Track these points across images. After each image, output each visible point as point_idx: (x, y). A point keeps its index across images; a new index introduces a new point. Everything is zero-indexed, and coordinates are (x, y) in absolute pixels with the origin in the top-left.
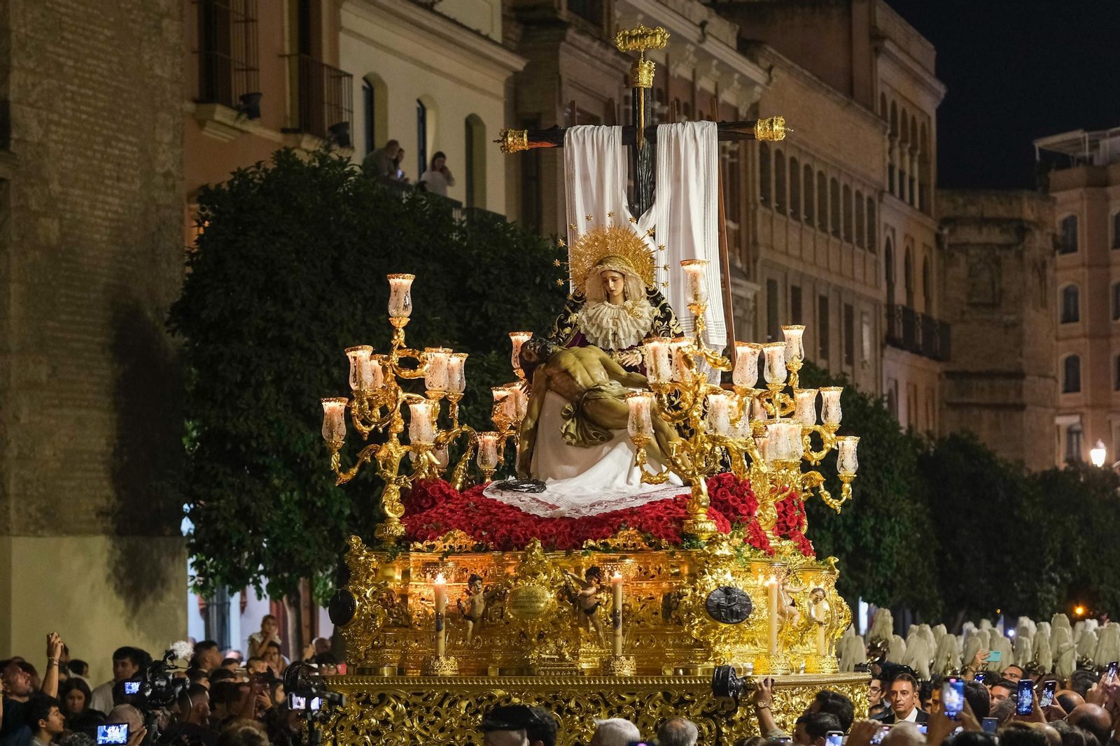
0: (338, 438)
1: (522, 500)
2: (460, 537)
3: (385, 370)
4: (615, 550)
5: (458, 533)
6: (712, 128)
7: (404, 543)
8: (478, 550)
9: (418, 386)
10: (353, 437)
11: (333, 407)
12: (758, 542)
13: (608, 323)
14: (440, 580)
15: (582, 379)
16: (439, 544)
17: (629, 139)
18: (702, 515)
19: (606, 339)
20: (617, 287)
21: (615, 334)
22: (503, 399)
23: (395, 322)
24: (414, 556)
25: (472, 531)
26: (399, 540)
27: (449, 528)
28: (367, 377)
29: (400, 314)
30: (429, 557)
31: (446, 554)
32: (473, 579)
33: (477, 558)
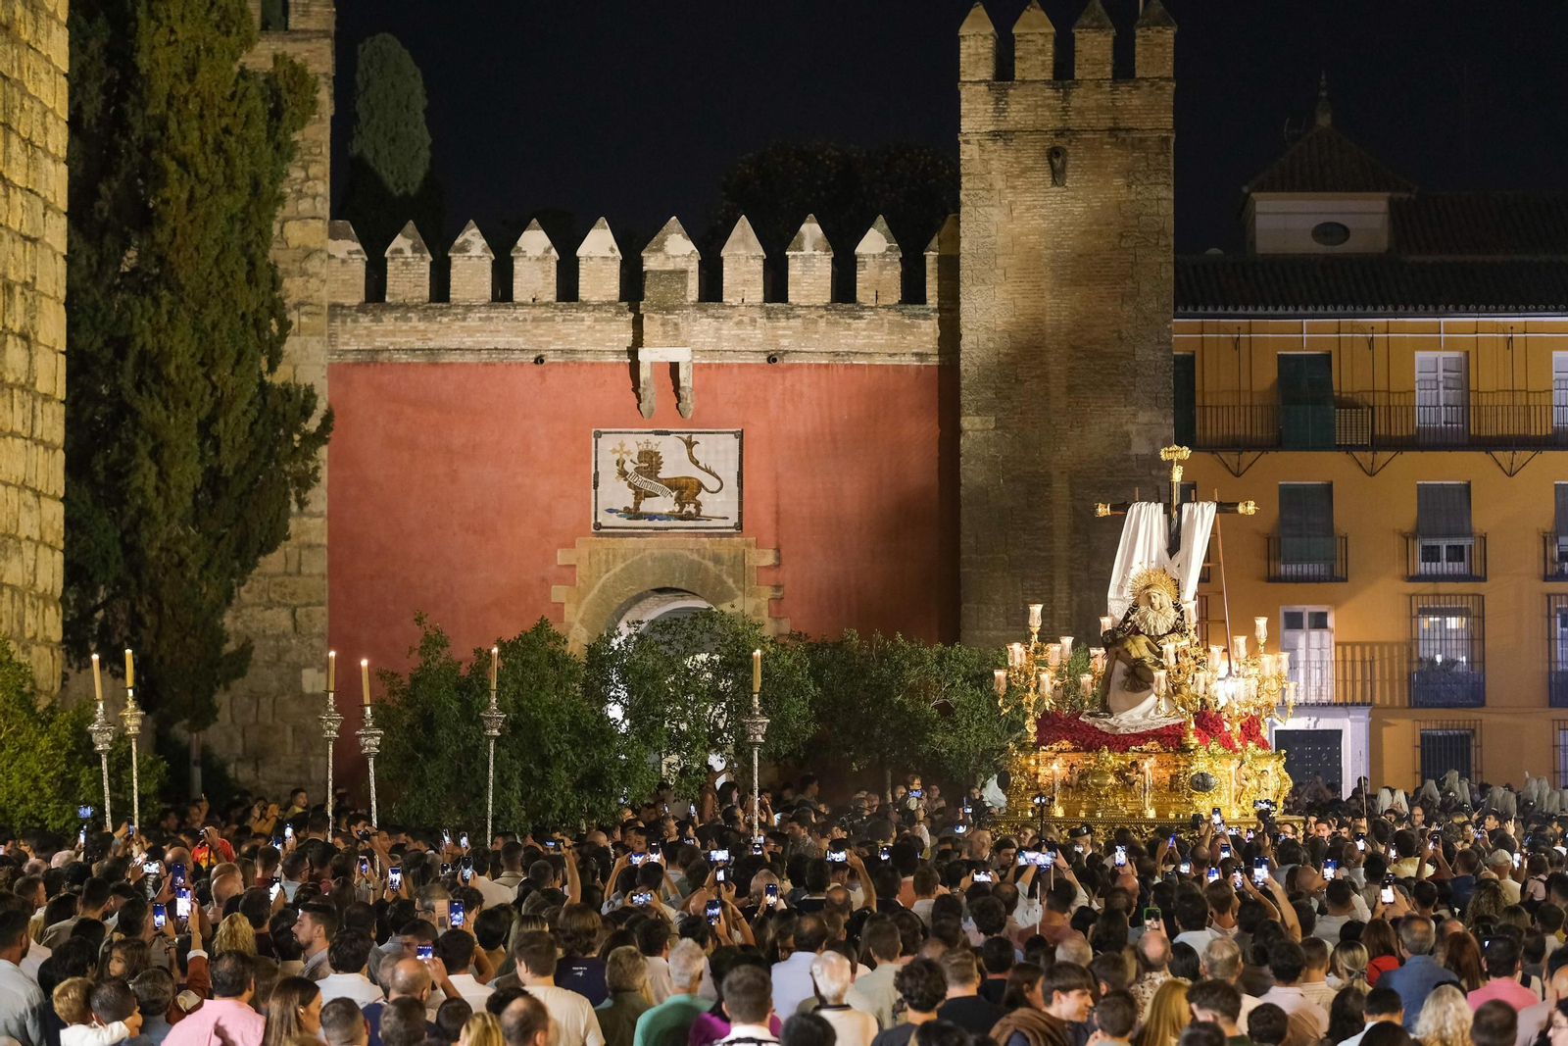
0: (1002, 689)
1: (1103, 724)
2: (1066, 744)
3: (1027, 653)
4: (1146, 752)
5: (1066, 742)
6: (1213, 507)
7: (1036, 747)
8: (1075, 750)
9: (1045, 663)
10: (1010, 687)
11: (1000, 674)
12: (1227, 743)
13: (1151, 621)
14: (1055, 767)
15: (1135, 654)
16: (1055, 747)
17: (1167, 510)
18: (1191, 735)
19: (1149, 630)
20: (1156, 602)
21: (1155, 627)
22: (1096, 656)
23: (1032, 630)
24: (1041, 754)
25: (1072, 741)
26: (1034, 744)
27: (1060, 738)
28: (1018, 660)
29: (1035, 621)
30: (1050, 754)
31: (1058, 752)
32: (1072, 766)
33: (1075, 755)
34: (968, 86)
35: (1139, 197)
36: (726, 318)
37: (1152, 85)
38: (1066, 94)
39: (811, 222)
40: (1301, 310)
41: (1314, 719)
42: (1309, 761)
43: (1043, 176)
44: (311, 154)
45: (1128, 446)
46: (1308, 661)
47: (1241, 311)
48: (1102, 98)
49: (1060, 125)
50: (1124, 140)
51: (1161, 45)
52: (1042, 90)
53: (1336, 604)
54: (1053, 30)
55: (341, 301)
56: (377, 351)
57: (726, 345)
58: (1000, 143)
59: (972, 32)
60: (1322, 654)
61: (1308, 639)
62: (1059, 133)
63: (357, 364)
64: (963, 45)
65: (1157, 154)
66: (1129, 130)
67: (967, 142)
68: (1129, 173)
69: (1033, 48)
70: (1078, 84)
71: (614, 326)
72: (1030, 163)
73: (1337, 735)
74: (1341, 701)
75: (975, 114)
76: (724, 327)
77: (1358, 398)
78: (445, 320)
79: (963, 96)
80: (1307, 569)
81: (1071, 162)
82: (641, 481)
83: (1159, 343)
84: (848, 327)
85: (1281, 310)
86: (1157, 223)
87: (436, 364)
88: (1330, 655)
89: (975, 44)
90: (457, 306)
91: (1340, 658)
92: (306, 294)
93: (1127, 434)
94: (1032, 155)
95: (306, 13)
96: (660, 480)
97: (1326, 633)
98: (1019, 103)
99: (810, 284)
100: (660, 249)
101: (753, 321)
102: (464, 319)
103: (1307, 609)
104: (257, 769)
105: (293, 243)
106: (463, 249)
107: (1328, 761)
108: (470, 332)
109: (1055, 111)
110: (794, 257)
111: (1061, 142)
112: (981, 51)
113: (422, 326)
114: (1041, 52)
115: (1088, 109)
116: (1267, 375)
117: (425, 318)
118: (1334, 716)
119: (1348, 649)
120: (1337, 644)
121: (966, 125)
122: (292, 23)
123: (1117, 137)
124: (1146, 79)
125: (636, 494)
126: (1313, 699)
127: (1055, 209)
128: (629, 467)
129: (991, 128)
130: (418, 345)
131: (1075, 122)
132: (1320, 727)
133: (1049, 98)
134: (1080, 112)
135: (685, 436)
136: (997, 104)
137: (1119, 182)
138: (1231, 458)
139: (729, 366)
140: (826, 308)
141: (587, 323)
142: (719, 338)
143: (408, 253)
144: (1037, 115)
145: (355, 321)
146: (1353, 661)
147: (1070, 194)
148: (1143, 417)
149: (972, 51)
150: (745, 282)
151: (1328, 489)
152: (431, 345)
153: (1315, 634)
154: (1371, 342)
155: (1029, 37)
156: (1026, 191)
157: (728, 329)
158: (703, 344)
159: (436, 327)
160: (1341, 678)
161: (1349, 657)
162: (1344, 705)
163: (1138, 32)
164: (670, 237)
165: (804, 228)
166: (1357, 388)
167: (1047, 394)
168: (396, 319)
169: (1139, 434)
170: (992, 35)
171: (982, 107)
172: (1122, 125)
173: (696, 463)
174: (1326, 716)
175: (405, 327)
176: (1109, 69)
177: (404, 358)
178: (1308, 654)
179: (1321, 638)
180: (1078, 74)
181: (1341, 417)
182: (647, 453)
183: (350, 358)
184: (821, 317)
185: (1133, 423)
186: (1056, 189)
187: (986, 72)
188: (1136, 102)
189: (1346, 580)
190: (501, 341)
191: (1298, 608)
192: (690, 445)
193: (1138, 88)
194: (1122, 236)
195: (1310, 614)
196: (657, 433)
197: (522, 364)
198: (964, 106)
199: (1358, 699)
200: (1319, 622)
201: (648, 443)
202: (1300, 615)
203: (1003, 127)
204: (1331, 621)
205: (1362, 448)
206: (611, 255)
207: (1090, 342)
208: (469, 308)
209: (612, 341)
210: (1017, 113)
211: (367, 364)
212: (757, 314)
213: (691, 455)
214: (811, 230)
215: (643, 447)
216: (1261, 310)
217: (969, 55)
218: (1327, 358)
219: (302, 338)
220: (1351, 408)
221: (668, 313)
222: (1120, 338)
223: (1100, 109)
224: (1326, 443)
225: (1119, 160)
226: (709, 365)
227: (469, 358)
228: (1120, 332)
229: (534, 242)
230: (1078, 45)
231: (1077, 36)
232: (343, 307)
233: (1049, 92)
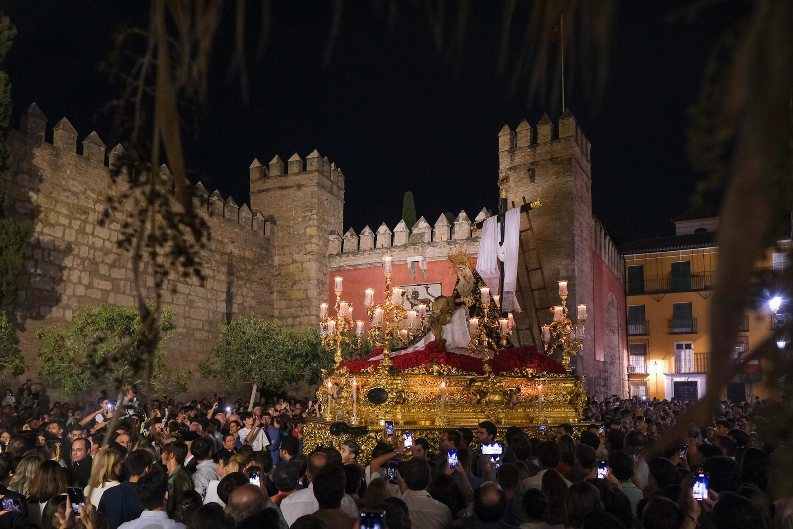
34: (501, 153)
35: (561, 182)
36: (436, 246)
37: (565, 140)
38: (535, 149)
39: (463, 212)
40: (678, 248)
41: (687, 378)
42: (686, 391)
43: (527, 180)
44: (313, 207)
45: (559, 274)
46: (685, 359)
47: (658, 250)
48: (547, 148)
49: (533, 161)
50: (555, 162)
51: (568, 125)
52: (526, 149)
53: (694, 341)
54: (530, 127)
55: (332, 253)
56: (340, 267)
57: (436, 255)
58: (512, 171)
59: (503, 134)
60: (690, 357)
61: (685, 352)
62: (532, 164)
63: (336, 271)
64: (500, 139)
65: (567, 165)
66: (556, 158)
67: (501, 173)
68: (557, 174)
69: (523, 135)
70: (539, 145)
71: (404, 252)
72: (522, 176)
73: (696, 383)
74: (696, 372)
75: (504, 163)
76: (436, 249)
77: (699, 274)
78: (359, 256)
79: (500, 157)
80: (684, 330)
81: (537, 173)
82: (413, 301)
83: (569, 234)
84: (473, 245)
85: (671, 248)
86: (568, 190)
87: (356, 269)
88: (692, 357)
89: (504, 137)
90: (361, 251)
91: (696, 358)
92: (312, 249)
93: (558, 269)
94: (523, 173)
95: (311, 165)
96: (418, 300)
97: (691, 351)
98: (519, 156)
99: (461, 232)
100: (417, 227)
101: (444, 246)
102: (364, 255)
103: (684, 343)
104: (297, 393)
105: (308, 234)
106: (363, 234)
107: (693, 391)
108: (365, 259)
109: (531, 156)
110: (457, 224)
111: (532, 167)
112: (506, 140)
113: (353, 258)
114: (526, 136)
115: (542, 153)
116: (668, 269)
117: (354, 256)
118: (694, 377)
119: (699, 355)
120: (694, 354)
121: (501, 167)
122: (308, 169)
123: (552, 161)
124: (563, 138)
125: (412, 305)
126: (687, 371)
127: (531, 191)
128: (410, 297)
129: (510, 166)
130: (352, 264)
131: (538, 158)
132: (689, 380)
133: (529, 152)
134: (540, 155)
135: (426, 286)
136: (511, 157)
137: (554, 177)
138: (655, 296)
139: (438, 262)
140: (466, 240)
141: (397, 252)
142: (434, 253)
143: (349, 237)
144: (525, 159)
145: (336, 258)
146: (701, 359)
147: (537, 185)
148: (564, 262)
149: (503, 141)
150: (442, 234)
151: (690, 304)
152: (355, 263)
153: (687, 351)
154: (703, 256)
155: (522, 132)
156: (521, 186)
157: (437, 250)
158: (430, 255)
159: (356, 258)
160: (696, 364)
161: (699, 358)
162: (698, 373)
163: (560, 122)
164: (420, 223)
165: (460, 214)
166: (699, 271)
167: (530, 258)
168: (346, 257)
169: (562, 269)
170: (509, 133)
171: (507, 160)
172: (554, 157)
173: (429, 294)
174: (691, 377)
175: (348, 259)
176: (549, 137)
177: (348, 268)
178: (685, 357)
179: (690, 352)
180: (538, 142)
181: (693, 280)
182: (415, 292)
183: (334, 270)
184: (465, 243)
185: (560, 265)
186: (532, 184)
187: (507, 148)
188: (559, 147)
189: (696, 333)
190: (373, 260)
191: (681, 343)
192: (427, 288)
193: (559, 142)
194: (555, 197)
195: (686, 344)
196: (418, 285)
197: (379, 267)
198: (500, 160)
199: (702, 371)
200: (688, 347)
201: (415, 288)
202: (682, 345)
203: (513, 165)
204: (692, 347)
205: (701, 290)
206: (403, 230)
207: (544, 237)
208: (365, 251)
209: (404, 257)
210: (518, 159)
211: (339, 271)
212: (445, 244)
213: (427, 291)
214: (463, 214)
215: (413, 290)
216: (664, 249)
217: (502, 142)
218: (688, 263)
219: (310, 262)
220: (696, 277)
221: (415, 246)
222: (555, 234)
223: (547, 152)
224: (687, 289)
225: (554, 169)
226: (432, 262)
227: (365, 266)
228: (555, 232)
229: (383, 228)
230: (539, 131)
231: (538, 128)
232: (332, 254)
233: (529, 150)
